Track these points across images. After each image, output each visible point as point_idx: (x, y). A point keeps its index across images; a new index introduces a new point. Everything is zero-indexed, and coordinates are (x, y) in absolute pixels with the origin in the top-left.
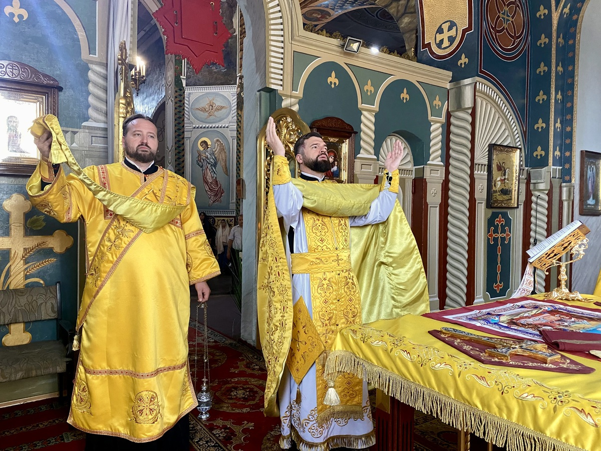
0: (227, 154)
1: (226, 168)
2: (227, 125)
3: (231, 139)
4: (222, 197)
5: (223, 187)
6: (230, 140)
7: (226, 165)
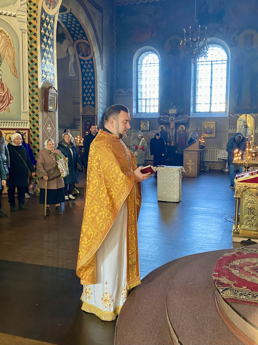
0: (16, 50)
1: (15, 68)
2: (14, 14)
3: (21, 32)
4: (9, 105)
5: (11, 92)
6: (19, 33)
7: (14, 64)
